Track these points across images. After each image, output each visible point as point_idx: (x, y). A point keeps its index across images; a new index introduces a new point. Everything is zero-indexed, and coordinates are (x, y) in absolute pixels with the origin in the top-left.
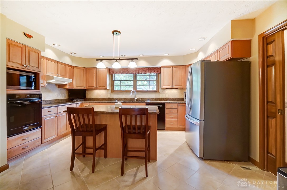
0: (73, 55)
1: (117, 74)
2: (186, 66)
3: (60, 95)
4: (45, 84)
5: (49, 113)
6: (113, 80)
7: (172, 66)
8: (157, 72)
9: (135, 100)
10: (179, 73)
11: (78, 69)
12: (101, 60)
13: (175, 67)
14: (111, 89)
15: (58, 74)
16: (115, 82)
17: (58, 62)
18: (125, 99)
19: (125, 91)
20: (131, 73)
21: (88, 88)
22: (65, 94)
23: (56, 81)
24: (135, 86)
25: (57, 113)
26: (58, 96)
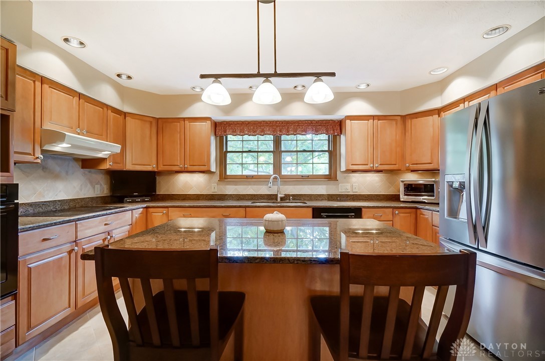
0: (123, 81)
1: (233, 135)
2: (407, 117)
3: (89, 185)
4: (38, 154)
5: (47, 244)
6: (225, 150)
7: (373, 117)
8: (334, 130)
9: (279, 200)
10: (391, 132)
11: (137, 121)
12: (217, 77)
13: (379, 120)
14: (218, 172)
15: (82, 130)
16: (228, 154)
17: (80, 96)
18: (255, 195)
19: (252, 177)
20: (269, 132)
21: (161, 168)
22: (101, 185)
23: (73, 146)
24: (277, 166)
25: (75, 241)
26: (81, 190)
